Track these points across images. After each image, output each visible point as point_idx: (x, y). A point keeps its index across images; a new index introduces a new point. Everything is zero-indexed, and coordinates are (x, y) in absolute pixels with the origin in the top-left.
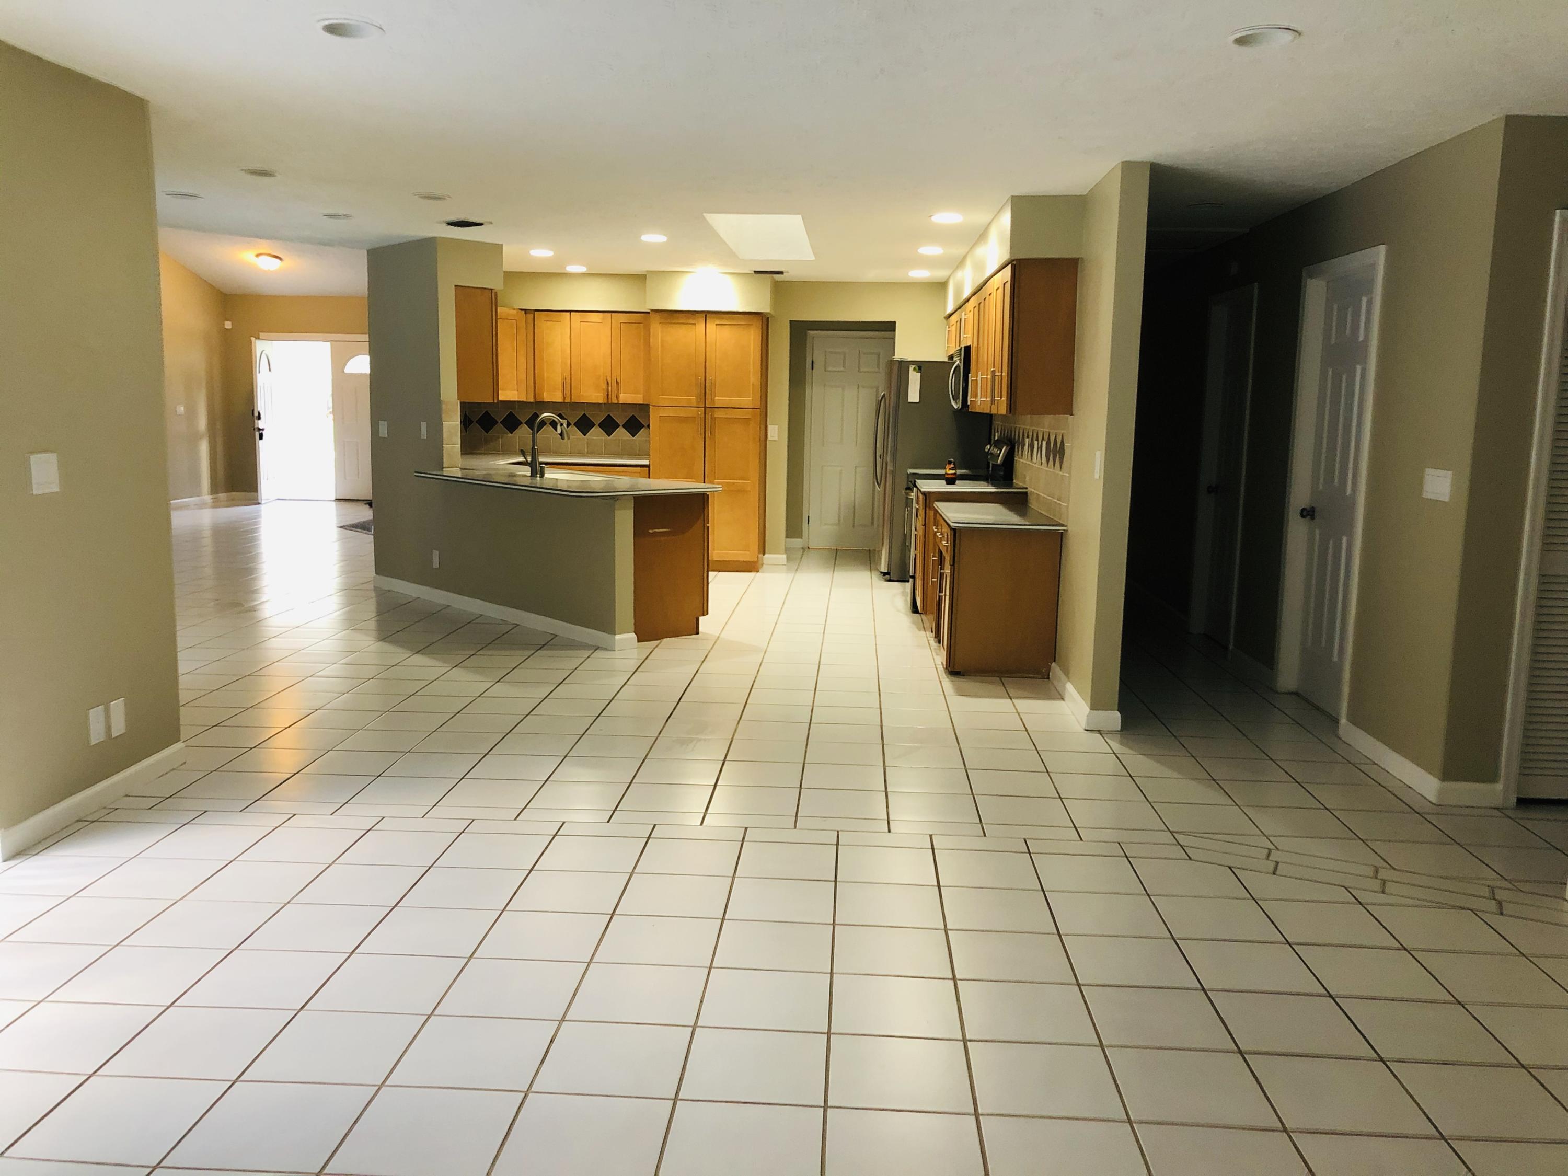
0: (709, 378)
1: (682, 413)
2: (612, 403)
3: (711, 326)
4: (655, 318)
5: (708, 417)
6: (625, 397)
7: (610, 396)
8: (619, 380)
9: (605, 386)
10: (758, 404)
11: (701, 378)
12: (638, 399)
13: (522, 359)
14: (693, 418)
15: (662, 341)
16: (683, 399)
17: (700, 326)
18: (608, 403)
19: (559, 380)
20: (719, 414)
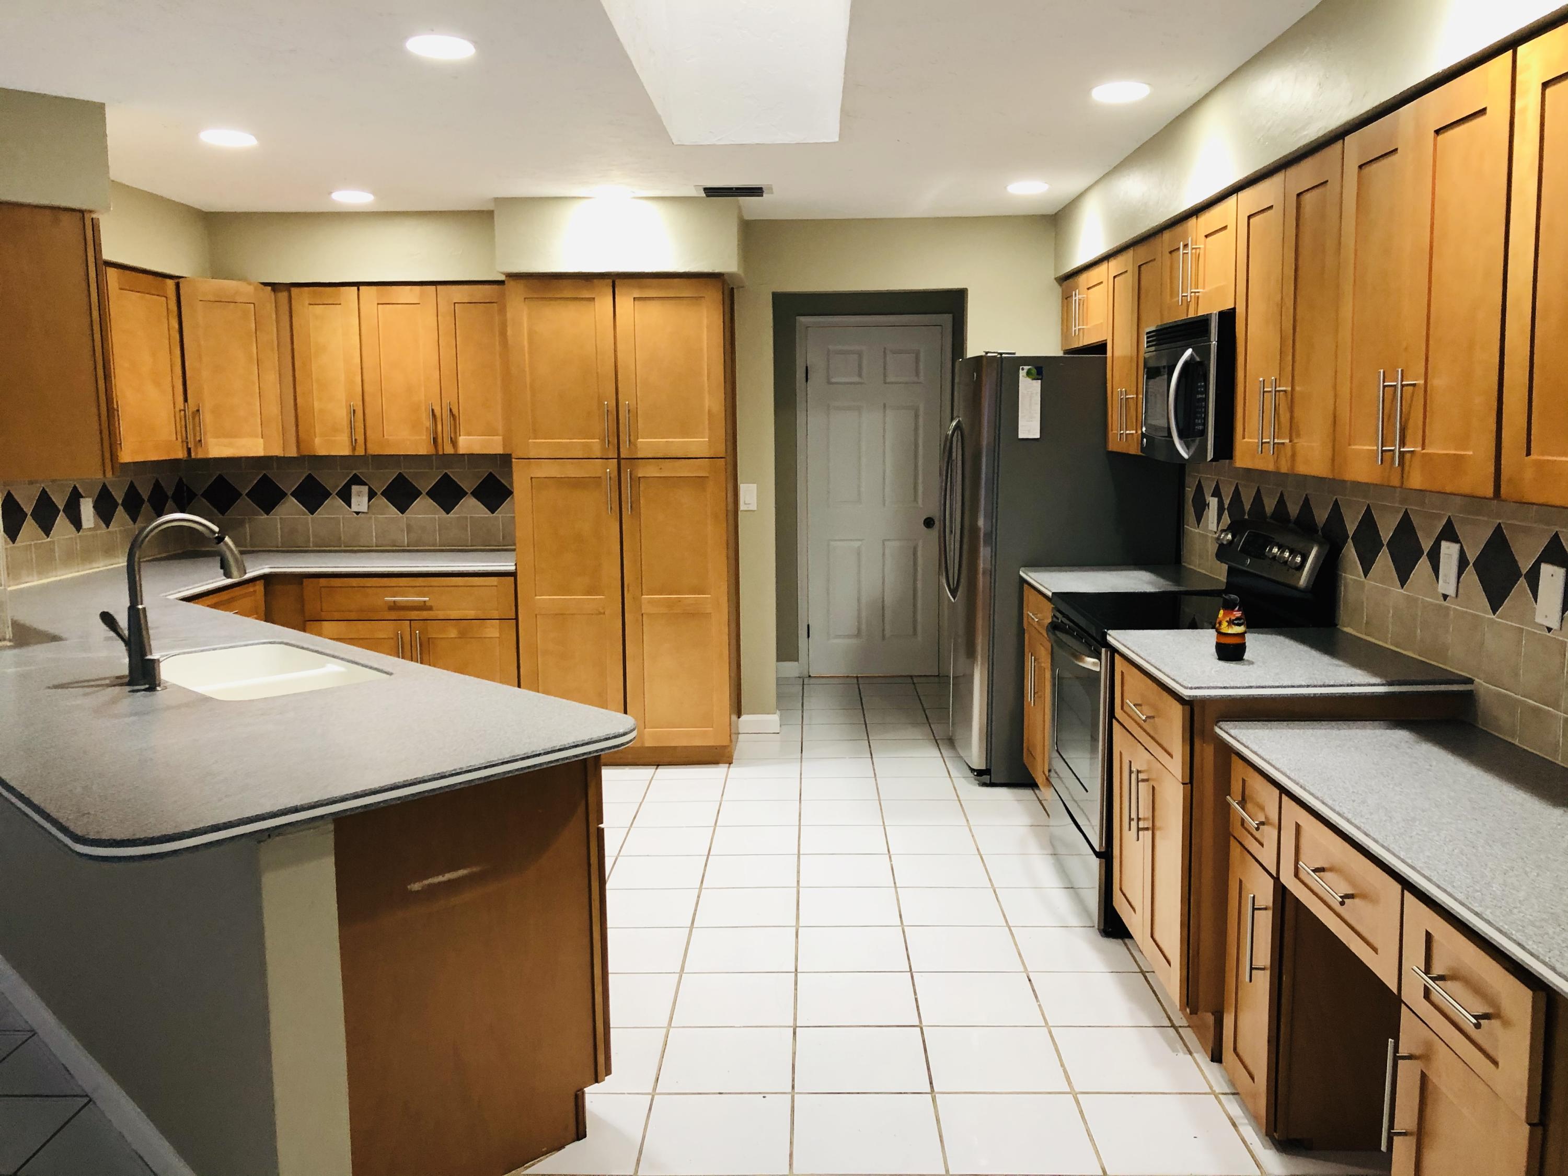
0: (624, 402)
1: (572, 471)
2: (444, 454)
3: (625, 303)
4: (516, 292)
5: (626, 477)
6: (468, 443)
7: (440, 440)
8: (455, 411)
9: (427, 422)
10: (721, 449)
11: (610, 403)
12: (494, 445)
13: (271, 377)
14: (596, 481)
15: (531, 334)
16: (576, 444)
17: (604, 303)
18: (437, 454)
19: (341, 414)
20: (648, 471)
